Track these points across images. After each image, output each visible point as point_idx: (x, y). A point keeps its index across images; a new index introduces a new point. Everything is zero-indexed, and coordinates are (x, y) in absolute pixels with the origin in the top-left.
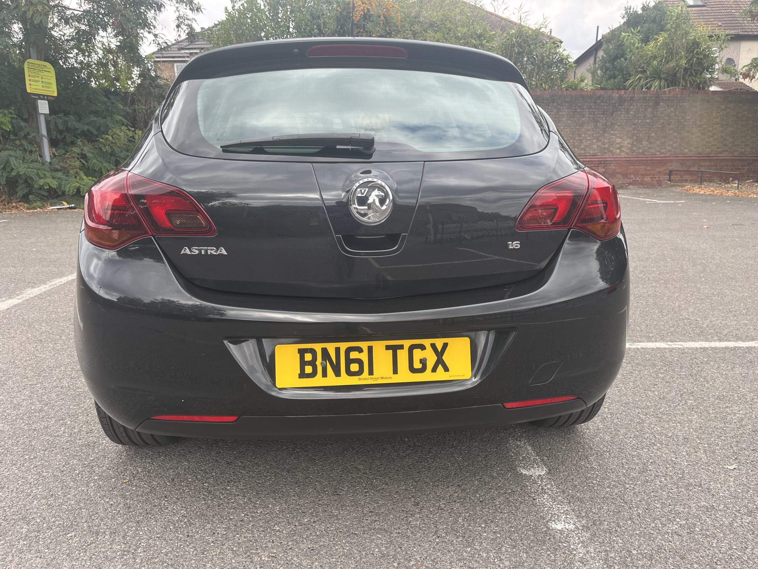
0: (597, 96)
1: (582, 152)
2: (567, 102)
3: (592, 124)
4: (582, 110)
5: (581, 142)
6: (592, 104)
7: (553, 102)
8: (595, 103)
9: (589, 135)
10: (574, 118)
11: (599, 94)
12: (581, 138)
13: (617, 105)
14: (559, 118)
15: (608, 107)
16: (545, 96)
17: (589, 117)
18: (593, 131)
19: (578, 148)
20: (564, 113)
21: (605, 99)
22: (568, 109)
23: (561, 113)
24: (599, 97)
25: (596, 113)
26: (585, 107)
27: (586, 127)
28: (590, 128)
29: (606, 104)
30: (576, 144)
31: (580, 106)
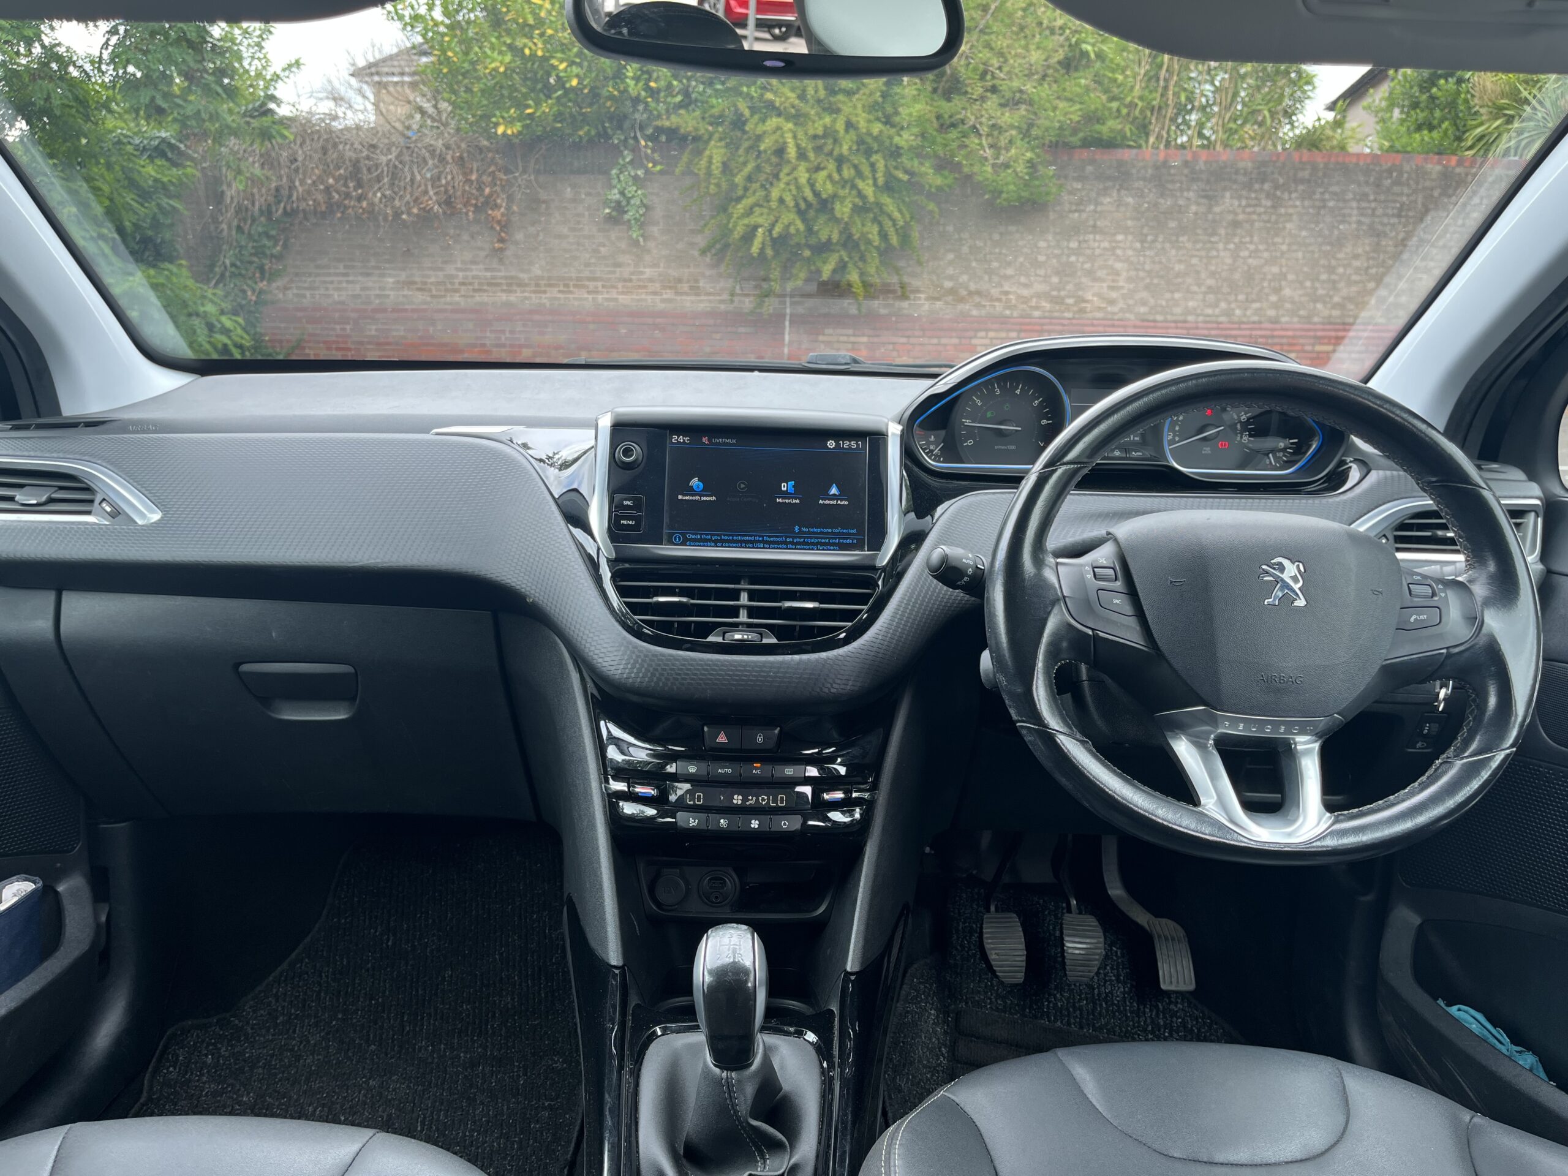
0: (1385, 167)
1: (1336, 313)
2: (1302, 181)
3: (1367, 241)
4: (1341, 204)
5: (1335, 289)
6: (1367, 189)
7: (1263, 181)
8: (1378, 186)
9: (1358, 270)
10: (1317, 223)
11: (1389, 164)
12: (1334, 277)
13: (1436, 193)
14: (1276, 222)
15: (1412, 198)
16: (1241, 165)
17: (1359, 223)
18: (1368, 259)
19: (1325, 303)
20: (1291, 211)
21: (1405, 175)
22: (1303, 199)
23: (1283, 211)
24: (1390, 172)
25: (1379, 211)
26: (1350, 196)
27: (1349, 249)
28: (1360, 251)
29: (1406, 190)
30: (1320, 292)
31: (1335, 194)
